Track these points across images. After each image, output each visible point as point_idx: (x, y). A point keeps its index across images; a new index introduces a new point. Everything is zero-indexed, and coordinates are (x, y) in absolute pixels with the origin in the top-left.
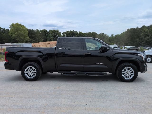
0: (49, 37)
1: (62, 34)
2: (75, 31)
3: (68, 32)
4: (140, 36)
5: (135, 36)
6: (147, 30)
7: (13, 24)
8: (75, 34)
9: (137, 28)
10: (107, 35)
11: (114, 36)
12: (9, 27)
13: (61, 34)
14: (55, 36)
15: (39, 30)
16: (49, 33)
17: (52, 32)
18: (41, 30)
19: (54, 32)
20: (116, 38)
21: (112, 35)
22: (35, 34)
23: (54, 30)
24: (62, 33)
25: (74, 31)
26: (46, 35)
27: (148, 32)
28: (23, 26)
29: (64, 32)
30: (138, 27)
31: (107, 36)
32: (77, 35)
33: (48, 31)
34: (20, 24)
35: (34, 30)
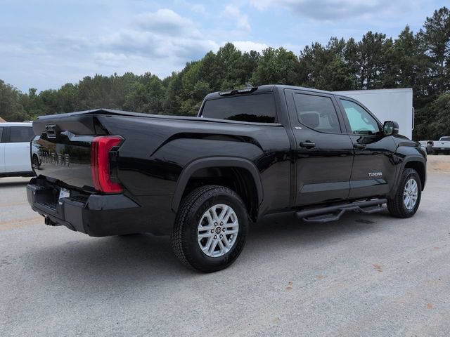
4: (124, 102)
5: (111, 100)
6: (141, 86)
9: (112, 76)
10: (13, 89)
11: (37, 93)
20: (45, 100)
21: (33, 91)
27: (143, 91)
30: (115, 74)
31: (15, 93)
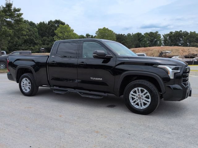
0: (144, 42)
1: (162, 37)
2: (183, 31)
3: (171, 33)
7: (99, 29)
8: (184, 36)
12: (96, 33)
13: (160, 37)
14: (151, 41)
15: (131, 34)
16: (144, 36)
17: (148, 35)
18: (134, 34)
19: (150, 35)
22: (124, 40)
23: (150, 32)
24: (163, 35)
25: (181, 31)
26: (139, 39)
28: (111, 31)
29: (165, 34)
32: (185, 37)
33: (143, 34)
34: (107, 29)
35: (124, 35)
